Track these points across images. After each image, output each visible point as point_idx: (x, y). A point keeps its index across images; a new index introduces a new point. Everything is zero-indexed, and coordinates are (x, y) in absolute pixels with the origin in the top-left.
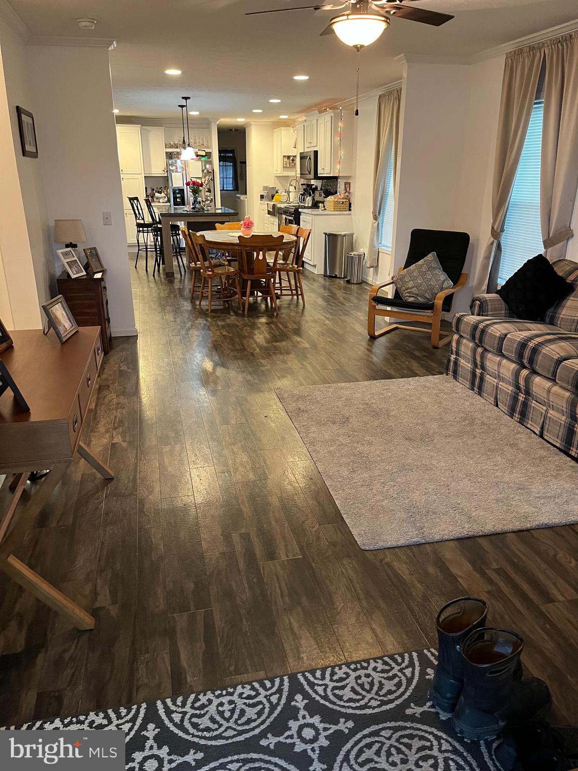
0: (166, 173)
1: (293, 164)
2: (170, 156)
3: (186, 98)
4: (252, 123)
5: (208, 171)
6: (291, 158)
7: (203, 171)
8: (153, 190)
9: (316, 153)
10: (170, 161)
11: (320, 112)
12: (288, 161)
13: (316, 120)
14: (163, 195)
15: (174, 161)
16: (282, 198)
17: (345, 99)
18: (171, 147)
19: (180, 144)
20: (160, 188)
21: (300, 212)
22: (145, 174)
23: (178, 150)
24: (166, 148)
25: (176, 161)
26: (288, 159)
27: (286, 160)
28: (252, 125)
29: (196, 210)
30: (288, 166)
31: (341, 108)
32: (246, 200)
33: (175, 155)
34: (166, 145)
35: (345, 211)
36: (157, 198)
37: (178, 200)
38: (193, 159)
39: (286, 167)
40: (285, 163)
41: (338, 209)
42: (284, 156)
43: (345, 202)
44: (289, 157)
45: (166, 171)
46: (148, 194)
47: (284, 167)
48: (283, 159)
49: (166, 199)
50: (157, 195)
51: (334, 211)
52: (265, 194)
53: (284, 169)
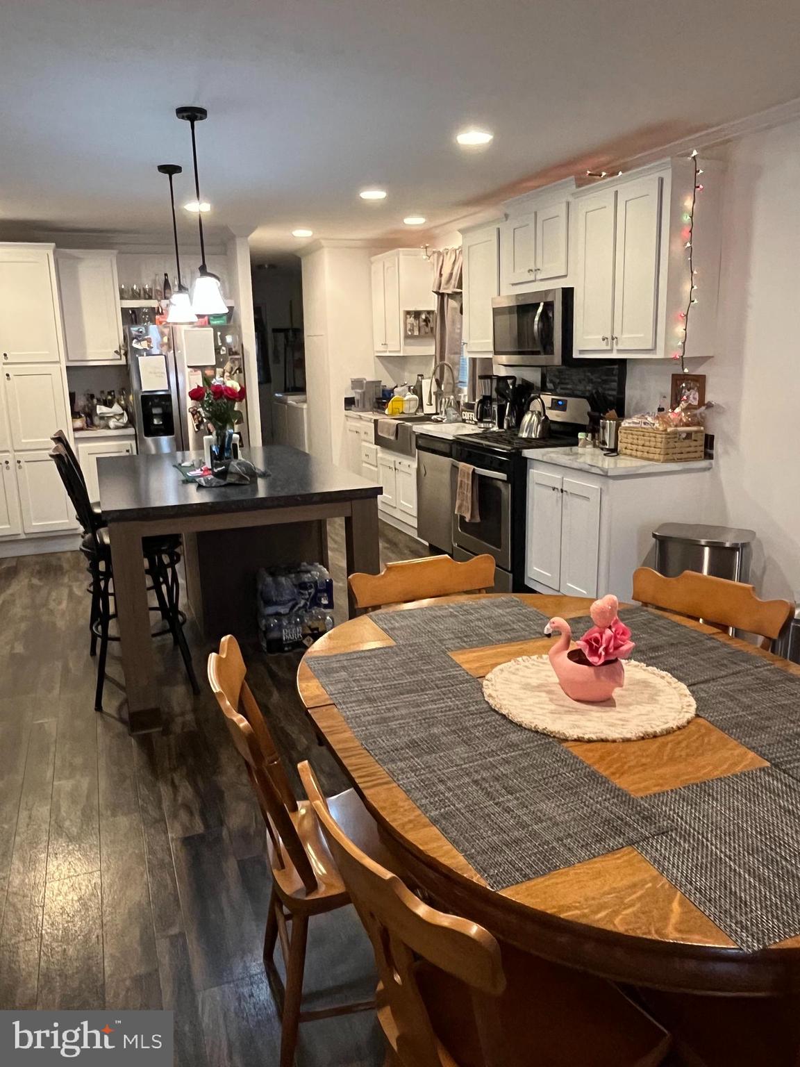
0: (123, 357)
1: (428, 330)
2: (131, 317)
3: (192, 114)
4: (323, 243)
5: (230, 350)
6: (423, 316)
7: (217, 350)
8: (92, 396)
9: (568, 294)
10: (134, 330)
11: (581, 182)
12: (415, 323)
13: (564, 206)
14: (116, 408)
15: (143, 329)
16: (406, 406)
17: (708, 127)
18: (136, 296)
19: (157, 291)
20: (109, 393)
21: (526, 459)
22: (68, 360)
23: (153, 303)
24: (122, 298)
25: (147, 329)
26: (415, 318)
27: (411, 320)
28: (323, 247)
29: (230, 479)
30: (416, 333)
31: (695, 153)
32: (305, 406)
33: (145, 314)
34: (122, 291)
35: (695, 459)
36: (102, 418)
37: (155, 422)
38: (191, 323)
39: (412, 337)
40: (409, 327)
41: (676, 457)
42: (408, 313)
43: (696, 432)
44: (417, 314)
45: (123, 352)
46: (77, 410)
47: (407, 337)
48: (406, 319)
49: (125, 419)
50: (101, 409)
51: (666, 461)
52: (357, 397)
53: (408, 341)
